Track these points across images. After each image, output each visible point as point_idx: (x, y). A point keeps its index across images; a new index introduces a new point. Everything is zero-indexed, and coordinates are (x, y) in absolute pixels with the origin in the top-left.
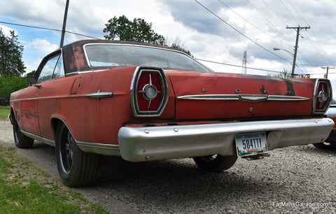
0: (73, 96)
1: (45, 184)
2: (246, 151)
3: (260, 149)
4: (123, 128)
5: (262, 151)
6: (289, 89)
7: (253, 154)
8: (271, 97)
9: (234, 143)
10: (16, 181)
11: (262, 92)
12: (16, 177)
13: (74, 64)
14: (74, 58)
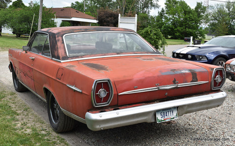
0: (58, 80)
1: (41, 131)
2: (163, 119)
3: (172, 117)
4: (87, 113)
5: (174, 118)
6: (193, 78)
7: (167, 121)
8: (180, 85)
9: (155, 115)
10: (23, 128)
11: (174, 82)
12: (22, 124)
13: (57, 52)
14: (58, 48)
